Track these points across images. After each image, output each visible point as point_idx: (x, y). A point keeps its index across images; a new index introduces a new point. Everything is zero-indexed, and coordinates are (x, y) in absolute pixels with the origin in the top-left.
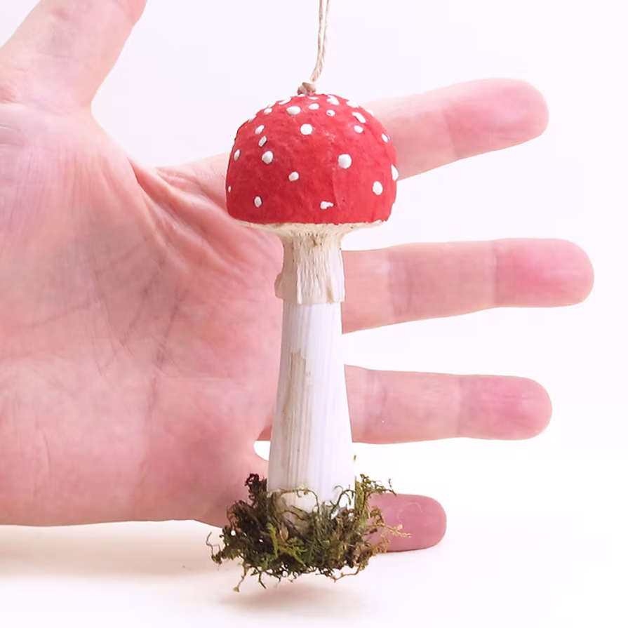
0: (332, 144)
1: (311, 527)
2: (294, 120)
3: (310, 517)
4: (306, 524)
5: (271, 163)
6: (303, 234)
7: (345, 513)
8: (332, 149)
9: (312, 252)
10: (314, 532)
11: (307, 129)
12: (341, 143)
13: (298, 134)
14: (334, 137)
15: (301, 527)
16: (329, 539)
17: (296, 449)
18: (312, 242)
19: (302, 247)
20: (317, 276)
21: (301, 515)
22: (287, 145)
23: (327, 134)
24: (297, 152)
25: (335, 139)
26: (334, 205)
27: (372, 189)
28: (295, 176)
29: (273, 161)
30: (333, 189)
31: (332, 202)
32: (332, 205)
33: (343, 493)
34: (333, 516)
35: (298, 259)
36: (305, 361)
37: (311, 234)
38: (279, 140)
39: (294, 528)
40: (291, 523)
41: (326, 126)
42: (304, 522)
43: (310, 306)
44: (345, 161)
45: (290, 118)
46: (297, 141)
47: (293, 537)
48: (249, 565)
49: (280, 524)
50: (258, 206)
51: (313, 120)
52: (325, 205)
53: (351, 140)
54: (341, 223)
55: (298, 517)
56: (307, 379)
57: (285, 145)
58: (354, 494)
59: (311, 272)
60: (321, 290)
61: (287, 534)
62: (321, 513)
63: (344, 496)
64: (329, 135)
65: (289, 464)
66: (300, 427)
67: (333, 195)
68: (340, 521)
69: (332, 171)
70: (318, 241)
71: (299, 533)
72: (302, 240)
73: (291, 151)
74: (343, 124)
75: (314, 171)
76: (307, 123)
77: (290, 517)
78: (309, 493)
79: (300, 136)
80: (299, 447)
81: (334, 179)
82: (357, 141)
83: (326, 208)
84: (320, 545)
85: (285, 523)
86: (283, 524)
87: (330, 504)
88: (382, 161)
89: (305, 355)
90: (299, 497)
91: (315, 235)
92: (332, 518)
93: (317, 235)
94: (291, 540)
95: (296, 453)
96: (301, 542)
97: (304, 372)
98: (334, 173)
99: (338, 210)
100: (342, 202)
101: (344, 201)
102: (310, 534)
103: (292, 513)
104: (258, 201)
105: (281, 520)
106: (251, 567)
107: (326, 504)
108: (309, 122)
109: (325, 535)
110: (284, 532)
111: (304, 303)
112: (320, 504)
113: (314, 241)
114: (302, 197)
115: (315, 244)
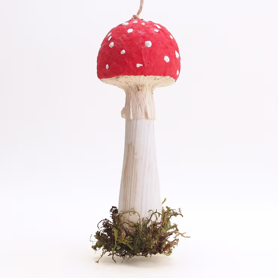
0: (142, 36)
1: (137, 231)
2: (125, 27)
3: (136, 226)
4: (134, 229)
5: (113, 47)
6: (132, 85)
7: (155, 224)
8: (142, 38)
9: (137, 94)
10: (138, 233)
11: (130, 31)
12: (147, 36)
13: (126, 33)
14: (143, 33)
15: (132, 230)
16: (145, 237)
17: (130, 191)
18: (137, 89)
19: (132, 92)
20: (140, 105)
21: (131, 224)
22: (121, 38)
23: (140, 32)
24: (124, 40)
25: (144, 34)
26: (143, 65)
27: (164, 59)
28: (123, 52)
29: (114, 46)
30: (142, 58)
31: (142, 64)
32: (142, 65)
33: (153, 213)
34: (148, 225)
35: (131, 98)
36: (134, 147)
37: (136, 85)
38: (117, 36)
39: (129, 231)
40: (127, 229)
41: (139, 29)
42: (133, 228)
43: (137, 120)
44: (149, 44)
45: (123, 27)
46: (125, 36)
47: (128, 236)
48: (107, 250)
49: (122, 230)
50: (107, 69)
51: (134, 27)
52: (138, 65)
53: (152, 35)
54: (148, 75)
55: (130, 225)
56: (135, 156)
57: (120, 38)
58: (160, 215)
59: (137, 103)
60: (142, 112)
61: (125, 234)
62: (141, 224)
63: (154, 215)
64: (141, 32)
65: (126, 199)
66: (132, 180)
67: (142, 60)
68: (151, 228)
69: (142, 48)
70: (140, 88)
71: (131, 234)
72: (132, 88)
73: (122, 41)
74: (149, 28)
75: (132, 49)
76: (131, 28)
77: (126, 226)
78: (135, 213)
79: (127, 34)
80: (131, 190)
81: (143, 52)
82: (155, 35)
83: (139, 67)
84: (141, 240)
85: (124, 229)
86: (123, 229)
87: (146, 219)
88: (170, 47)
89: (134, 144)
90: (131, 215)
91: (138, 85)
92: (148, 226)
93: (139, 85)
94: (127, 238)
95: (129, 193)
96: (132, 239)
97: (134, 152)
98: (143, 50)
99: (145, 68)
100: (147, 64)
101: (148, 64)
102: (136, 234)
103: (128, 224)
104: (107, 66)
105: (123, 228)
106: (107, 251)
107: (144, 219)
108: (132, 27)
109: (143, 235)
110: (124, 234)
111: (134, 119)
112: (141, 219)
113: (138, 88)
114: (127, 62)
115: (139, 90)
